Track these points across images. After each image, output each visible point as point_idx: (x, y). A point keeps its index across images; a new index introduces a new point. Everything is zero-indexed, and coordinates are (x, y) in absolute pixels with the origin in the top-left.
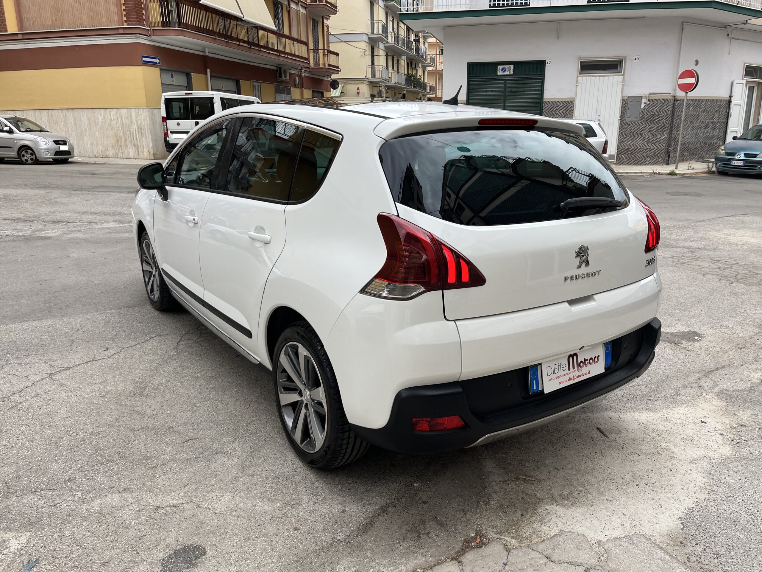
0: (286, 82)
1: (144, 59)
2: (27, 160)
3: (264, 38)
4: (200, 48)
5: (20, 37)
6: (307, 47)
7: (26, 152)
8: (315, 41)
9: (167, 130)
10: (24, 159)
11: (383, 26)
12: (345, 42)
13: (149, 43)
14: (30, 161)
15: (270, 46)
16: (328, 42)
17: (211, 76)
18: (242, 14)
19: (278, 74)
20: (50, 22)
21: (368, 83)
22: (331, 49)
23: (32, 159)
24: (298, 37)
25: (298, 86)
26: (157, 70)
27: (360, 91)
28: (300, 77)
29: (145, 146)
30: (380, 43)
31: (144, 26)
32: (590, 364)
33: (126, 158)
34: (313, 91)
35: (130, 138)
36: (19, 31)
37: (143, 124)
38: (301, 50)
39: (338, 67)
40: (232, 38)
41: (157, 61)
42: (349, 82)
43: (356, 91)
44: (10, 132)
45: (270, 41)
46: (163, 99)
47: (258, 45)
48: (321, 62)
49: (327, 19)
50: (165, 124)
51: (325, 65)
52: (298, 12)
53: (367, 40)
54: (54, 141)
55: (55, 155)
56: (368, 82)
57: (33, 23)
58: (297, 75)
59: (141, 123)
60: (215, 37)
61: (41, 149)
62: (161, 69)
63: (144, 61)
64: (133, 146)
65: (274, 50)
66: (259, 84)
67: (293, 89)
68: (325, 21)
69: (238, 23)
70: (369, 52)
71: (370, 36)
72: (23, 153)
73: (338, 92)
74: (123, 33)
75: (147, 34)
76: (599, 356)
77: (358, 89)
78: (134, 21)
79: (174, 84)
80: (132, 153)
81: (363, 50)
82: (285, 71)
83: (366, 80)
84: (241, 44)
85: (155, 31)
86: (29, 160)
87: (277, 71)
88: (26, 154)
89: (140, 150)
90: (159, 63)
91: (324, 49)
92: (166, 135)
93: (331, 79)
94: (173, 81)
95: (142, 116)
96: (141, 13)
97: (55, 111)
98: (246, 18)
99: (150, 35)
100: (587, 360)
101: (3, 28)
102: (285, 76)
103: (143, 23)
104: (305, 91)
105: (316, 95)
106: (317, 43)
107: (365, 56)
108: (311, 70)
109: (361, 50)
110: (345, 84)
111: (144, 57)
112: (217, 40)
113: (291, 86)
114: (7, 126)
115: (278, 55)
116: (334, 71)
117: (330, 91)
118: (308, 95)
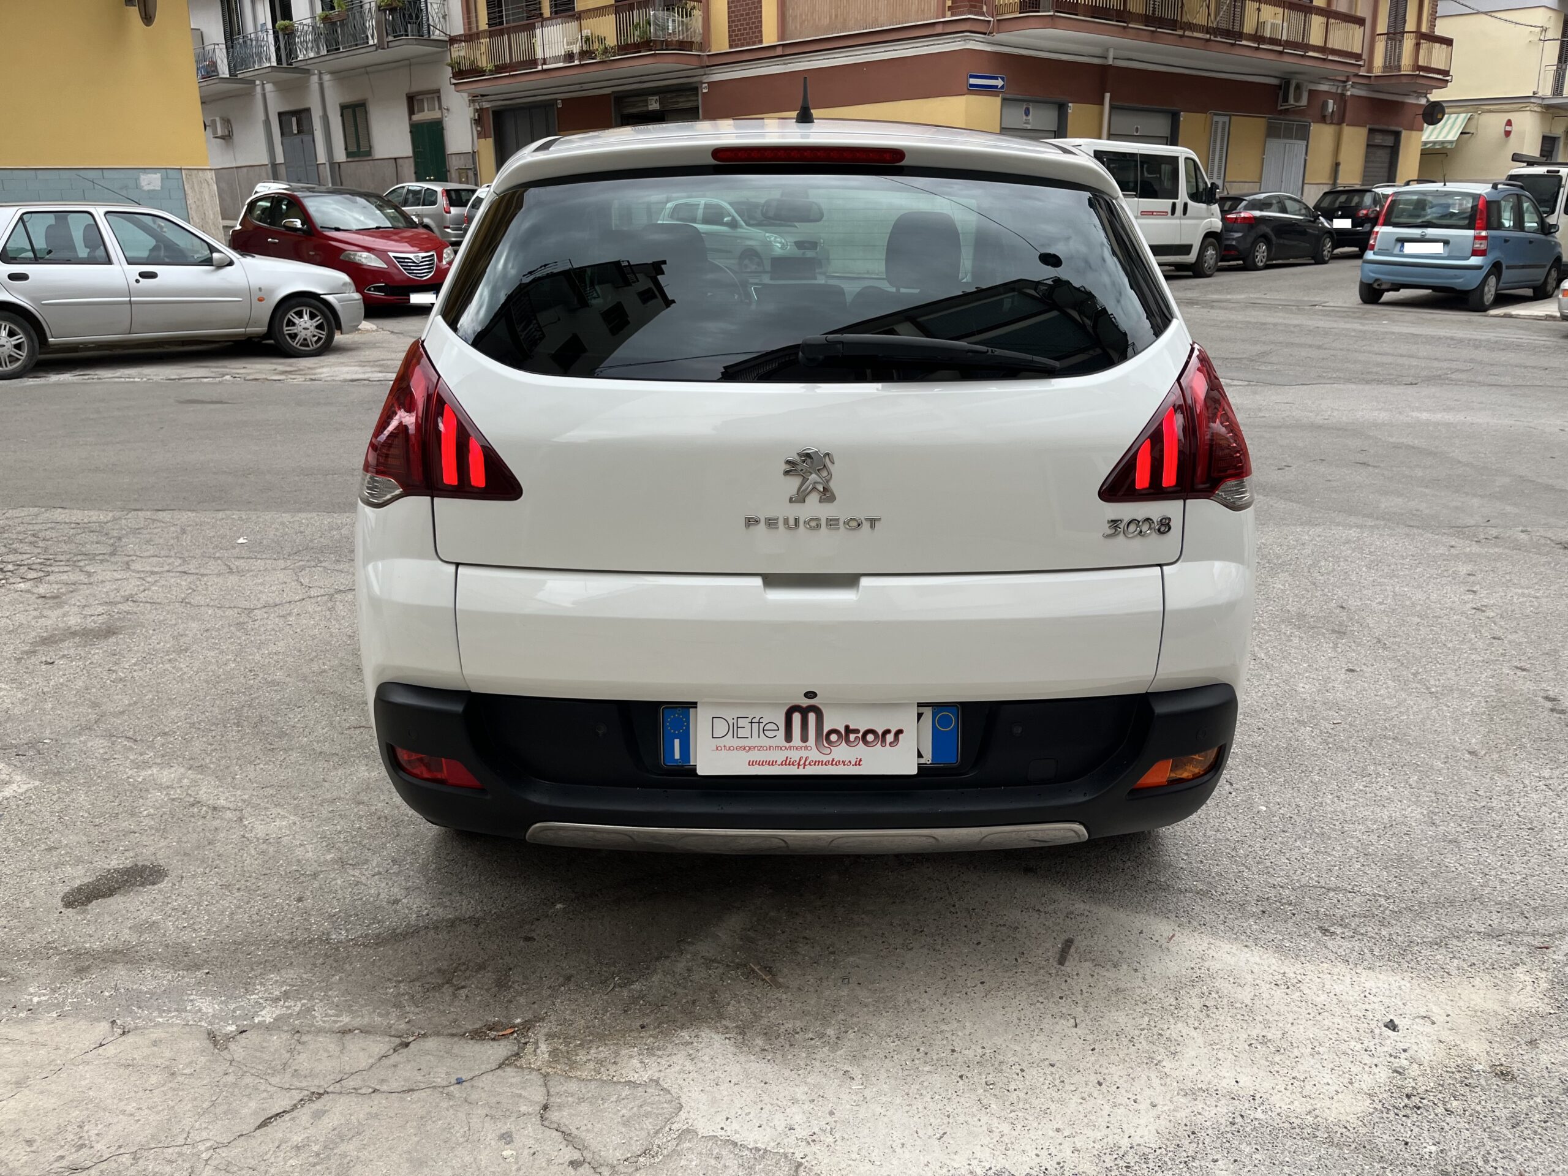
0: (1299, 111)
1: (973, 81)
3: (1253, 16)
4: (1098, 51)
5: (779, 51)
6: (1369, 29)
7: (750, 260)
8: (1396, 15)
12: (1486, 13)
13: (988, 48)
15: (1264, 33)
16: (1434, 17)
17: (1112, 107)
19: (1281, 94)
20: (826, 21)
21: (1539, 109)
22: (1438, 31)
24: (1350, 7)
25: (1332, 119)
26: (997, 101)
27: (1514, 128)
28: (1341, 99)
31: (983, 14)
32: (866, 742)
34: (1371, 131)
36: (779, 41)
39: (1446, 73)
41: (999, 83)
42: (1488, 107)
43: (1501, 128)
44: (733, 225)
45: (1270, 20)
47: (1238, 34)
48: (1406, 60)
51: (1414, 69)
53: (1554, 4)
54: (796, 243)
56: (1540, 105)
57: (801, 24)
58: (1333, 95)
62: (1004, 100)
63: (971, 85)
65: (1273, 41)
66: (1226, 119)
67: (1314, 127)
70: (1555, 32)
73: (1448, 132)
74: (940, 32)
75: (985, 31)
76: (900, 732)
77: (1509, 123)
78: (965, 6)
79: (1029, 127)
81: (1538, 30)
82: (1298, 87)
83: (1532, 100)
84: (1187, 33)
85: (1003, 23)
87: (1279, 87)
90: (1002, 87)
91: (1418, 32)
93: (1428, 101)
94: (1027, 122)
99: (991, 33)
100: (857, 731)
101: (756, 37)
102: (1298, 98)
103: (982, 8)
104: (1348, 131)
105: (1378, 139)
106: (1400, 17)
107: (1541, 43)
108: (1373, 81)
109: (1533, 29)
110: (1476, 112)
111: (972, 77)
112: (1130, 30)
113: (1310, 120)
114: (729, 215)
115: (1281, 53)
116: (1434, 83)
117: (1421, 129)
118: (1355, 139)
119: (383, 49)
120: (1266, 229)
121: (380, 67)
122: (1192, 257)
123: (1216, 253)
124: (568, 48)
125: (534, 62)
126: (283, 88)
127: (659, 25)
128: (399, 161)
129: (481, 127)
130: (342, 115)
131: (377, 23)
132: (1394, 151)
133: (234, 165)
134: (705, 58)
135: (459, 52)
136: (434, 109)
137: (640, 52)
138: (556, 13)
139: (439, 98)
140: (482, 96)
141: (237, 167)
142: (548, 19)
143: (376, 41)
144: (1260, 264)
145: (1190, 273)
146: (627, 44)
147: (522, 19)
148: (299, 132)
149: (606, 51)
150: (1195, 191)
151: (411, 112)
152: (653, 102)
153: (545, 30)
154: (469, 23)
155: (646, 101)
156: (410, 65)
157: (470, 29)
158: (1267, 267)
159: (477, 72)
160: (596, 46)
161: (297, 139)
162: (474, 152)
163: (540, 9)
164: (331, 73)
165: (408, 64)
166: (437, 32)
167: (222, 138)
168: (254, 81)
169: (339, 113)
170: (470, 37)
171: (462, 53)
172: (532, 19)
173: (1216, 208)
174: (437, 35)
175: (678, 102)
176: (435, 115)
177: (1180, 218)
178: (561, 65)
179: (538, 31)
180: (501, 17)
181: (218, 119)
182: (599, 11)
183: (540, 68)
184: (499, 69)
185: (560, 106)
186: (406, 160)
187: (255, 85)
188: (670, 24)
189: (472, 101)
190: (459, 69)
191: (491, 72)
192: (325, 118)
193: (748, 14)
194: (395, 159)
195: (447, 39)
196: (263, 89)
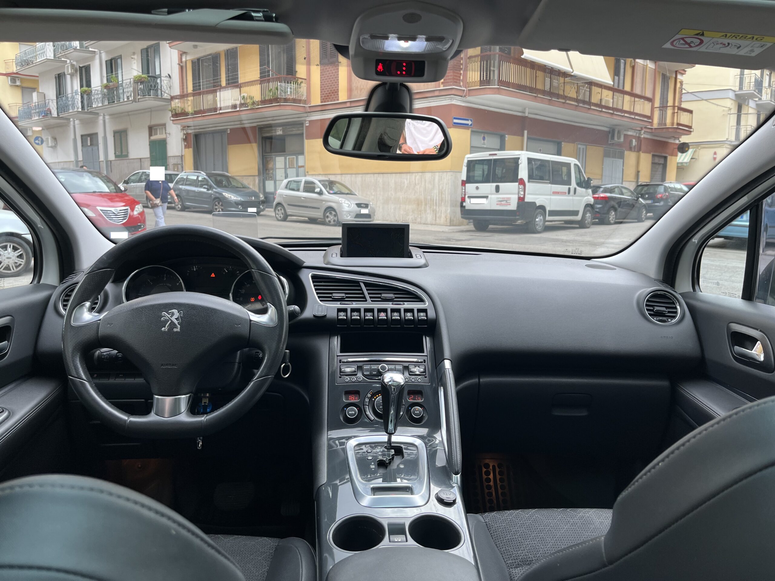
0: (619, 145)
1: (456, 121)
2: (330, 222)
3: (597, 95)
4: (520, 109)
5: (348, 105)
6: (651, 103)
7: (331, 213)
8: (663, 98)
9: (465, 195)
10: (327, 220)
11: (756, 80)
12: (706, 100)
13: (463, 104)
14: (332, 223)
15: (603, 104)
16: (681, 101)
17: (528, 138)
18: (572, 68)
19: (610, 136)
21: (729, 147)
22: (684, 105)
23: (334, 221)
24: (642, 93)
25: (635, 149)
26: (468, 132)
27: (718, 156)
28: (639, 139)
29: (443, 211)
30: (750, 101)
31: (460, 86)
33: (424, 224)
34: (654, 156)
35: (430, 203)
36: (348, 99)
37: (444, 188)
38: (643, 108)
39: (690, 127)
40: (558, 96)
41: (469, 122)
42: (704, 146)
43: (711, 156)
44: (320, 193)
45: (604, 98)
46: (466, 161)
47: (589, 103)
48: (668, 121)
49: (682, 74)
50: (464, 188)
51: (673, 124)
52: (645, 68)
53: (734, 98)
54: (357, 204)
55: (355, 217)
56: (730, 145)
57: (361, 91)
58: (634, 137)
59: (442, 188)
60: (536, 95)
61: (343, 211)
62: (472, 132)
63: (455, 123)
64: (432, 211)
65: (608, 108)
66: (584, 147)
67: (626, 153)
68: (679, 77)
69: (567, 79)
70: (734, 110)
71: (737, 93)
72: (328, 214)
73: (687, 158)
74: (437, 94)
75: (461, 95)
77: (715, 153)
78: (451, 82)
79: (485, 146)
80: (430, 217)
81: (727, 109)
82: (619, 132)
83: (726, 143)
84: (568, 102)
85: (472, 91)
86: (332, 221)
87: (609, 132)
88: (330, 216)
89: (438, 215)
90: (471, 125)
91: (674, 107)
92: (463, 200)
93: (680, 141)
94: (484, 144)
95: (445, 180)
96: (458, 73)
97: (369, 176)
98: (576, 72)
99: (465, 96)
101: (336, 97)
102: (619, 138)
103: (460, 83)
104: (643, 155)
105: (657, 160)
106: (665, 100)
107: (729, 115)
108: (653, 131)
109: (725, 109)
110: (698, 148)
111: (455, 118)
112: (538, 98)
113: (624, 149)
114: (319, 187)
115: (612, 114)
116: (685, 132)
117: (676, 156)
118: (646, 159)
119: (136, 102)
120: (613, 203)
121: (135, 112)
122: (579, 218)
123: (591, 216)
124: (234, 102)
125: (215, 109)
126: (84, 123)
127: (282, 91)
128: (142, 160)
129: (187, 143)
130: (114, 136)
131: (133, 89)
132: (665, 166)
133: (57, 161)
134: (308, 108)
135: (176, 104)
136: (162, 134)
137: (272, 104)
138: (229, 84)
139: (165, 128)
140: (188, 127)
141: (58, 162)
142: (225, 88)
143: (132, 98)
144: (612, 222)
145: (578, 226)
146: (266, 100)
147: (210, 87)
148: (91, 145)
149: (253, 103)
150: (579, 181)
151: (150, 135)
152: (279, 130)
153: (222, 93)
154: (183, 89)
155: (276, 130)
156: (151, 111)
157: (183, 92)
158: (616, 223)
159: (184, 114)
160: (248, 101)
161: (90, 149)
162: (182, 156)
163: (220, 81)
164: (110, 115)
165: (151, 110)
166: (166, 95)
167: (51, 147)
168: (70, 119)
169: (113, 135)
170: (183, 96)
171: (179, 105)
172: (216, 87)
173: (590, 191)
174: (166, 96)
175: (293, 131)
176: (163, 136)
177: (572, 196)
178: (230, 110)
179: (218, 93)
180: (200, 86)
181: (49, 138)
182: (251, 83)
183: (218, 112)
184: (196, 113)
185: (229, 132)
186: (146, 159)
187: (70, 121)
188: (289, 90)
189: (183, 130)
190: (175, 112)
191: (192, 114)
192: (105, 138)
193: (331, 86)
194: (140, 159)
195: (169, 98)
196: (74, 123)
